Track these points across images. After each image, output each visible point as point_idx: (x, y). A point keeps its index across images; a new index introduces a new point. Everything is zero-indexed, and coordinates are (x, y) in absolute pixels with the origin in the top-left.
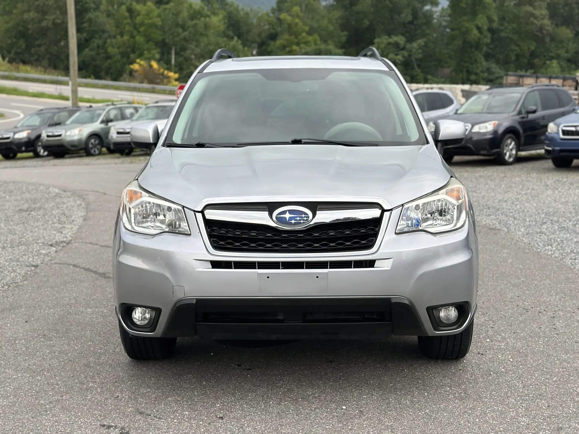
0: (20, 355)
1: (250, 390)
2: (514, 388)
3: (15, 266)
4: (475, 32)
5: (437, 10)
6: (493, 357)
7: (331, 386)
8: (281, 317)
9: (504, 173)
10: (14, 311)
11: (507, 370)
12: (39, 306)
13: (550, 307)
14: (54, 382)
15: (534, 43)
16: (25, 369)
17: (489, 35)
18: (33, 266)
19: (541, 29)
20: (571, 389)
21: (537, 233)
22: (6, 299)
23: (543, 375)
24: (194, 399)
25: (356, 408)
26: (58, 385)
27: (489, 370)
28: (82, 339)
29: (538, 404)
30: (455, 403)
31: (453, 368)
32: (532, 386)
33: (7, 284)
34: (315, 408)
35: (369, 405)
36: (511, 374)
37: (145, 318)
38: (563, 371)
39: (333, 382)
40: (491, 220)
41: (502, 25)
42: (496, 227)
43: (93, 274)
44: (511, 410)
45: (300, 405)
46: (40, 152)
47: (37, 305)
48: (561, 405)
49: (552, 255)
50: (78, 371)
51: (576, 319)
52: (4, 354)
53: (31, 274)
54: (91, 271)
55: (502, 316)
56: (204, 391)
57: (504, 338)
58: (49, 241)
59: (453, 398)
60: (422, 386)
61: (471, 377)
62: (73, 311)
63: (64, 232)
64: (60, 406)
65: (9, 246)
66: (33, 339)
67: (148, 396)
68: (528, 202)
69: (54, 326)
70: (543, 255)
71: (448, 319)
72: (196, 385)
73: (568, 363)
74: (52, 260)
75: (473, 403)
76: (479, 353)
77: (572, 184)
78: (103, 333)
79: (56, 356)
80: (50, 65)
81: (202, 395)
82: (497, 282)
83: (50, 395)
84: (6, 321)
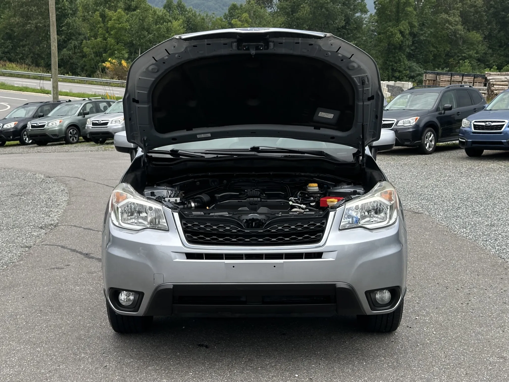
0: (21, 329)
1: (217, 360)
2: (438, 358)
3: (11, 247)
4: (399, 35)
5: (366, 17)
6: (420, 330)
7: (285, 356)
8: (243, 299)
9: (425, 161)
10: (14, 289)
11: (431, 341)
12: (34, 284)
13: (466, 285)
14: (52, 353)
15: (449, 45)
16: (26, 341)
17: (411, 39)
18: (27, 247)
19: (455, 33)
20: (484, 358)
21: (454, 217)
22: (6, 278)
23: (461, 346)
24: (170, 369)
25: (307, 376)
26: (55, 355)
27: (417, 342)
28: (73, 314)
29: (457, 372)
30: (389, 371)
31: (386, 340)
32: (453, 356)
33: (6, 263)
34: (272, 376)
35: (317, 373)
36: (435, 345)
37: (129, 300)
38: (478, 342)
39: (287, 353)
40: (415, 205)
41: (421, 30)
42: (419, 211)
43: (79, 255)
44: (436, 377)
45: (260, 373)
46: (26, 140)
47: (33, 283)
48: (477, 373)
49: (466, 237)
50: (71, 343)
51: (488, 295)
52: (8, 328)
53: (25, 255)
54: (77, 252)
55: (426, 293)
56: (178, 360)
57: (428, 313)
58: (40, 224)
59: (387, 367)
60: (361, 356)
61: (402, 348)
62: (64, 289)
63: (51, 215)
64: (58, 375)
65: (5, 228)
66: (31, 314)
67: (132, 366)
68: (445, 189)
69: (48, 302)
70: (459, 237)
71: (382, 300)
72: (172, 356)
73: (482, 335)
74: (43, 242)
75: (404, 371)
76: (408, 327)
77: (482, 171)
78: (91, 309)
79: (52, 329)
80: (32, 63)
81: (177, 365)
82: (422, 261)
83: (49, 365)
84: (8, 298)
